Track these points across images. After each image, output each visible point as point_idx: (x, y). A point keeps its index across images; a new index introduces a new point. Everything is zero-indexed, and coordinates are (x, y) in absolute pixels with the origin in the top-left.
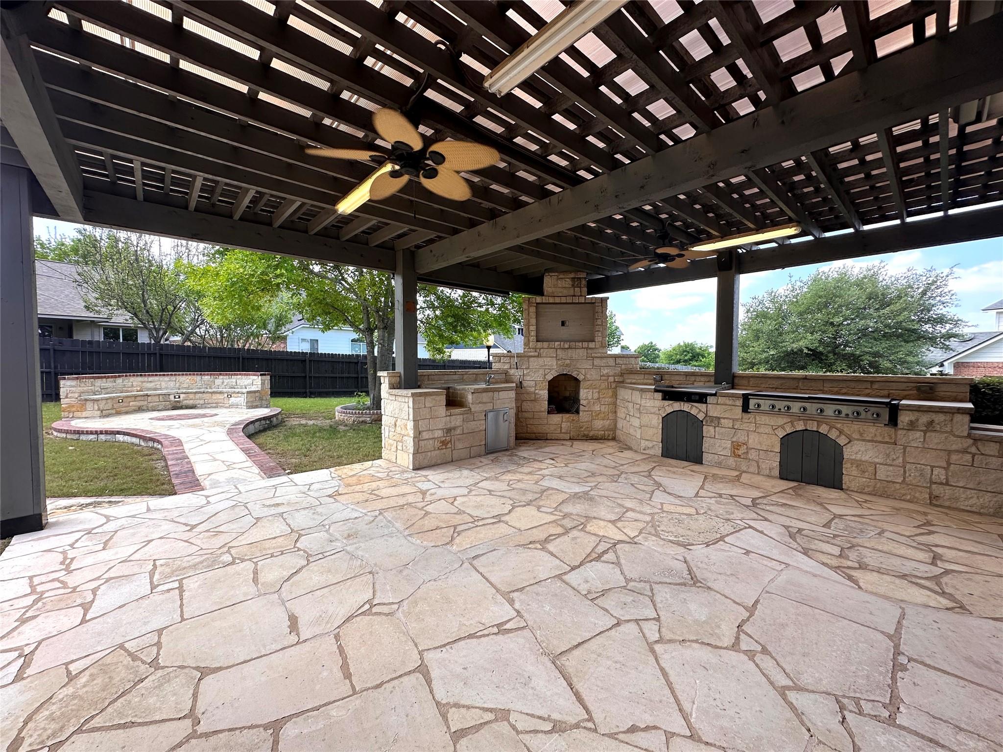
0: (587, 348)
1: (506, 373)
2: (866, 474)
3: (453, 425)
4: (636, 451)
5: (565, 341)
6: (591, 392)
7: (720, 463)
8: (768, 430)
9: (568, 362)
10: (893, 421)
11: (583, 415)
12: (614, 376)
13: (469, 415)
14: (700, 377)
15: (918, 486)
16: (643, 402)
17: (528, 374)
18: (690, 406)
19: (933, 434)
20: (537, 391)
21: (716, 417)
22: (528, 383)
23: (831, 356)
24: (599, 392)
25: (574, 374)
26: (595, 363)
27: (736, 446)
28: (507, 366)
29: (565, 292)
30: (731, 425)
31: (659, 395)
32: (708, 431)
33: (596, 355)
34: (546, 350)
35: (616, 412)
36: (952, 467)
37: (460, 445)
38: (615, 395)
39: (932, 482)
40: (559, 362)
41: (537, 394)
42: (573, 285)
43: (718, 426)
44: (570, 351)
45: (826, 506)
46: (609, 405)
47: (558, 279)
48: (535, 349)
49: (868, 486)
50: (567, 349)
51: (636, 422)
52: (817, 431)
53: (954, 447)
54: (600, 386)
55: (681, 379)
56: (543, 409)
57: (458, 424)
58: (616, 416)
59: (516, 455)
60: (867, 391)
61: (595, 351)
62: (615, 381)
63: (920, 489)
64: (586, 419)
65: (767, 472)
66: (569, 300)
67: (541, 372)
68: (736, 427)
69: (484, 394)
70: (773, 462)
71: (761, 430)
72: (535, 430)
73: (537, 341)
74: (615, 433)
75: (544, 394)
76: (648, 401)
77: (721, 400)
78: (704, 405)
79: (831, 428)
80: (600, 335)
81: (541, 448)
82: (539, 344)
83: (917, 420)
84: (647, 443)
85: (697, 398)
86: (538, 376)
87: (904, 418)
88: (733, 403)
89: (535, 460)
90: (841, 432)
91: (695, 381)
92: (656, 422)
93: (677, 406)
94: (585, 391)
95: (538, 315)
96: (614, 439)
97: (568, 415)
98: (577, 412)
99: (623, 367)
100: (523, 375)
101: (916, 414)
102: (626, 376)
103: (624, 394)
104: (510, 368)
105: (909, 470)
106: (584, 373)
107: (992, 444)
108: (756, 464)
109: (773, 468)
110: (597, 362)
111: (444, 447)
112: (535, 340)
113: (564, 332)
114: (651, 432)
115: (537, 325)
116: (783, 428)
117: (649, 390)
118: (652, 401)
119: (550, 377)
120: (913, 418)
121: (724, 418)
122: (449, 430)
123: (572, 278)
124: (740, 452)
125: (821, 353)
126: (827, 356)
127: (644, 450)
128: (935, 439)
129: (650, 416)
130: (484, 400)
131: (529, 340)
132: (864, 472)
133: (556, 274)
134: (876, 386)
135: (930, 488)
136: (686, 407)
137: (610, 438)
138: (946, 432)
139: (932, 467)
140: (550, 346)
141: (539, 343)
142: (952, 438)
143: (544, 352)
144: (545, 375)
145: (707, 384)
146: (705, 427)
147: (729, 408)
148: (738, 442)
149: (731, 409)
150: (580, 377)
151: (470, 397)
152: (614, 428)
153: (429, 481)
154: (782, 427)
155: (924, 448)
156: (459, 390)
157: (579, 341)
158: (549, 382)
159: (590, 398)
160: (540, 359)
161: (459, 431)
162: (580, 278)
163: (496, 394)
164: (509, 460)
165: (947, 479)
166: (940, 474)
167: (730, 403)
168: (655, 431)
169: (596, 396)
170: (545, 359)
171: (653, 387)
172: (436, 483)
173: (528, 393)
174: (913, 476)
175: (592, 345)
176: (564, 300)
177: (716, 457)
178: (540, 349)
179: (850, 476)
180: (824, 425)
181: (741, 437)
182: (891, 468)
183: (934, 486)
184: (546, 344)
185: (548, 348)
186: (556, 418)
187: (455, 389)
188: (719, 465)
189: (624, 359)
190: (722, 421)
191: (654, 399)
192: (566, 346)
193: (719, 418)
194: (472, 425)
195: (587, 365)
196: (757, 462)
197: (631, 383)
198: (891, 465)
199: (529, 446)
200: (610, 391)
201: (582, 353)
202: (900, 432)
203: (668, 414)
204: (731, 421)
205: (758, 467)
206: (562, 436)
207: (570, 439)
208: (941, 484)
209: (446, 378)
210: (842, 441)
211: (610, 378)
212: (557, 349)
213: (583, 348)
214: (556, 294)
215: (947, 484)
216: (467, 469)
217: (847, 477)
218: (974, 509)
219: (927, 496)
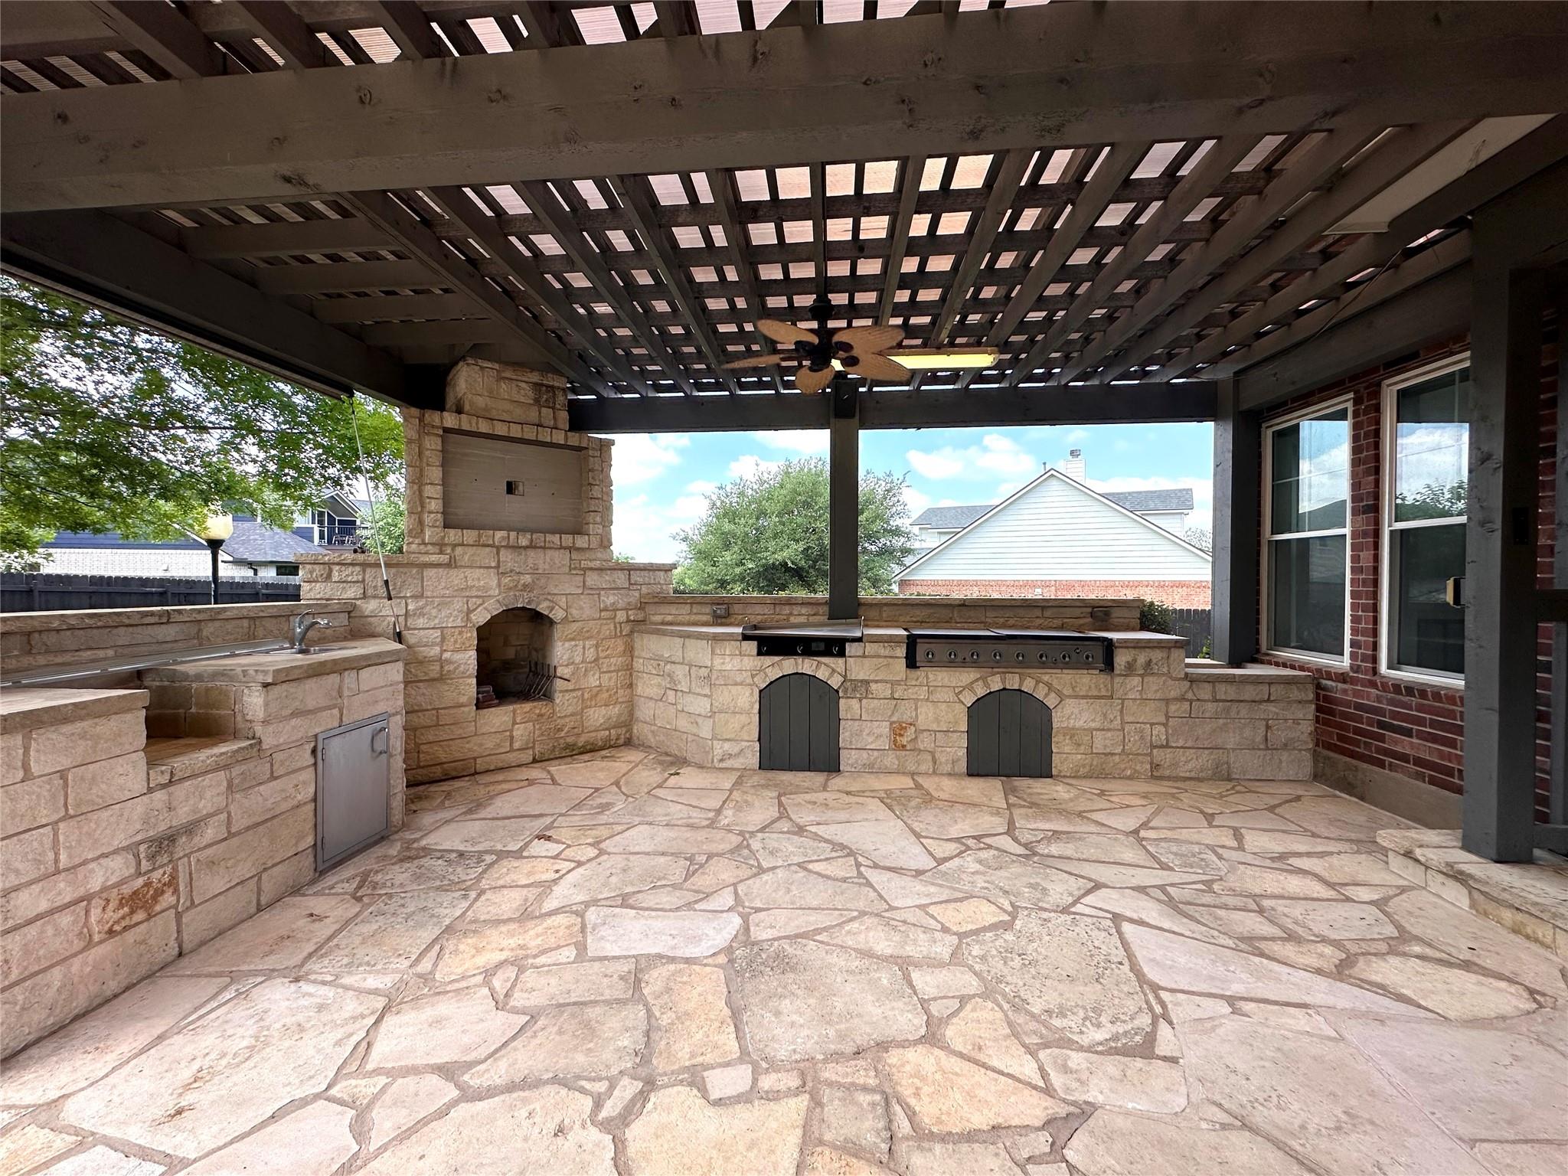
0: (570, 549)
1: (350, 610)
2: (1082, 747)
3: (183, 815)
4: (701, 767)
5: (520, 530)
6: (580, 649)
7: (871, 765)
8: (949, 695)
9: (527, 579)
10: (1109, 665)
11: (564, 701)
12: (627, 610)
13: (250, 765)
14: (799, 608)
15: (1138, 754)
16: (717, 661)
17: (420, 613)
18: (815, 663)
19: (1151, 679)
20: (446, 655)
21: (862, 681)
22: (424, 634)
23: (813, 572)
24: (597, 646)
25: (543, 608)
26: (589, 582)
27: (898, 730)
28: (352, 592)
29: (518, 413)
30: (888, 693)
31: (752, 646)
32: (848, 707)
33: (592, 565)
34: (471, 551)
35: (631, 686)
36: (1172, 721)
37: (216, 883)
38: (630, 651)
39: (1153, 747)
40: (506, 580)
41: (449, 662)
42: (537, 401)
43: (866, 698)
44: (531, 553)
45: (1088, 815)
46: (618, 671)
47: (500, 379)
48: (441, 546)
49: (1084, 766)
50: (526, 548)
51: (701, 706)
52: (1020, 690)
53: (1173, 694)
54: (599, 633)
55: (766, 611)
56: (463, 699)
57: (206, 806)
58: (632, 695)
59: (427, 851)
60: (1039, 621)
61: (588, 555)
62: (628, 621)
63: (1140, 758)
64: (570, 710)
65: (948, 768)
66: (530, 433)
67: (458, 604)
68: (896, 696)
69: (311, 684)
70: (958, 748)
71: (937, 696)
72: (443, 756)
73: (446, 526)
74: (630, 731)
75: (469, 660)
76: (728, 659)
77: (870, 648)
78: (841, 661)
79: (1038, 682)
80: (598, 519)
81: (480, 805)
82: (453, 535)
83: (1135, 660)
84: (727, 746)
85: (822, 646)
86: (451, 616)
87: (1121, 659)
88: (891, 654)
89: (502, 855)
90: (1049, 686)
91: (791, 614)
92: (747, 700)
93: (789, 665)
94: (567, 645)
95: (446, 462)
96: (629, 743)
97: (527, 706)
98: (548, 696)
99: (644, 590)
100: (407, 615)
101: (1133, 652)
102: (650, 609)
103: (650, 645)
104: (365, 596)
105: (1129, 733)
106: (564, 606)
107: (1206, 685)
108: (930, 758)
109: (958, 760)
110: (592, 579)
111: (140, 916)
112: (440, 523)
113: (513, 508)
114: (736, 722)
115: (445, 483)
116: (972, 690)
117: (730, 637)
118: (736, 661)
119: (482, 617)
120: (1130, 659)
121: (876, 682)
122: (164, 844)
123: (535, 384)
124: (904, 741)
125: (802, 569)
126: (808, 572)
127: (721, 760)
128: (1154, 684)
129: (734, 690)
130: (311, 704)
131: (421, 522)
132: (1079, 745)
133: (496, 366)
134: (1048, 613)
135: (1150, 754)
136: (806, 665)
137: (621, 741)
138: (1163, 675)
139: (1152, 724)
140: (483, 540)
141: (452, 532)
142: (1170, 682)
143: (464, 555)
144: (469, 612)
145: (816, 619)
146: (842, 702)
147: (885, 661)
148: (900, 723)
149: (888, 665)
150: (557, 615)
151: (254, 703)
152: (628, 721)
153: (84, 1141)
154: (970, 687)
155: (1142, 699)
156: (199, 677)
157: (553, 533)
158: (479, 629)
159: (578, 659)
160: (453, 572)
161: (210, 833)
162: (552, 387)
163: (350, 677)
164: (417, 878)
165: (1167, 740)
166: (1159, 734)
167: (882, 652)
168: (744, 719)
169: (591, 654)
170: (468, 572)
171: (740, 630)
172: (136, 1134)
173: (421, 663)
174: (1133, 744)
175: (581, 542)
176: (516, 431)
177: (865, 754)
178: (455, 546)
179: (1064, 754)
180: (1029, 679)
181: (905, 713)
182: (1109, 734)
183: (1155, 751)
184: (470, 536)
185: (478, 544)
186: (500, 717)
187: (173, 676)
188: (872, 769)
189: (646, 573)
190: (873, 686)
191: (740, 655)
192: (524, 541)
193: (867, 682)
194: (268, 796)
195: (571, 586)
196: (933, 754)
197: (663, 623)
198: (1109, 730)
199: (441, 806)
200: (619, 641)
201: (561, 558)
202: (1117, 680)
203: (771, 683)
204: (889, 685)
205: (935, 762)
206: (512, 758)
207: (535, 761)
208: (1162, 747)
209: (123, 636)
210: (1051, 701)
211: (619, 613)
212: (498, 548)
213: (561, 547)
214: (494, 414)
215: (1167, 746)
216: (270, 974)
217: (1058, 756)
218: (1193, 774)
219: (1148, 767)
